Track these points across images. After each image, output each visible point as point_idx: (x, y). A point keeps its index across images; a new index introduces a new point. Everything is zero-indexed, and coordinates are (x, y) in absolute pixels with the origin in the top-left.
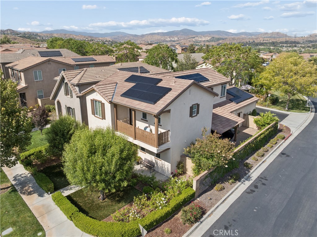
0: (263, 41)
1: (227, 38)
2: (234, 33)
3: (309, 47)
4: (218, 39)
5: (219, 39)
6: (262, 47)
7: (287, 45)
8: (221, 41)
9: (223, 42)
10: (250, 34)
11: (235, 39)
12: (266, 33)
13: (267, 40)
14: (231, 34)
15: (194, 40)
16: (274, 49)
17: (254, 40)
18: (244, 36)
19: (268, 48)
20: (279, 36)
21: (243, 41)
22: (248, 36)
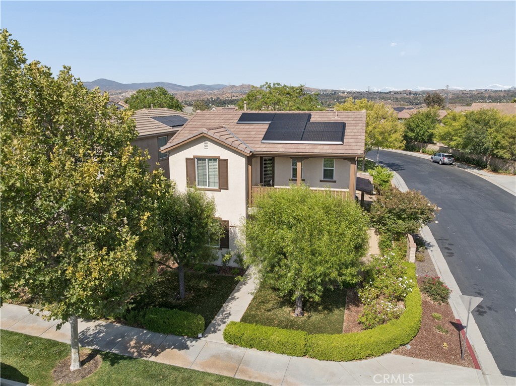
0: (232, 97)
1: (176, 94)
10: (210, 88)
11: (190, 96)
12: (233, 86)
13: (237, 96)
14: (180, 88)
15: (121, 97)
17: (217, 96)
18: (201, 91)
21: (202, 98)
22: (207, 91)
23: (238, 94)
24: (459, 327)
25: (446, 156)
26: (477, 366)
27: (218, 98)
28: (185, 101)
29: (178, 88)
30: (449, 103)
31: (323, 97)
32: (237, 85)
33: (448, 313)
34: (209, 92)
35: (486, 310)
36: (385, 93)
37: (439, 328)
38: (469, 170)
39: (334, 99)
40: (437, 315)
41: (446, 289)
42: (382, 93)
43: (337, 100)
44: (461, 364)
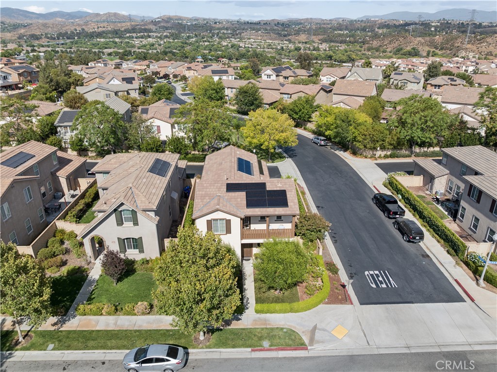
0: (98, 28)
1: (31, 24)
2: (39, 14)
3: (166, 37)
4: (14, 25)
5: (16, 27)
6: (102, 40)
7: (137, 35)
8: (22, 31)
9: (26, 32)
10: (70, 15)
11: (49, 27)
12: (98, 15)
13: (104, 27)
14: (34, 16)
16: (121, 42)
17: (82, 27)
18: (60, 19)
19: (113, 42)
20: (119, 19)
22: (67, 19)
23: (105, 24)
24: (344, 286)
25: (323, 140)
26: (352, 304)
27: (83, 29)
28: (46, 34)
29: (31, 15)
30: (313, 35)
31: (196, 28)
32: (101, 13)
33: (339, 280)
34: (70, 21)
35: (354, 275)
36: (255, 24)
37: (336, 289)
38: (337, 152)
39: (207, 31)
40: (335, 282)
41: (337, 269)
42: (252, 23)
43: (210, 31)
44: (346, 304)
